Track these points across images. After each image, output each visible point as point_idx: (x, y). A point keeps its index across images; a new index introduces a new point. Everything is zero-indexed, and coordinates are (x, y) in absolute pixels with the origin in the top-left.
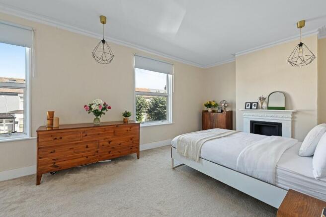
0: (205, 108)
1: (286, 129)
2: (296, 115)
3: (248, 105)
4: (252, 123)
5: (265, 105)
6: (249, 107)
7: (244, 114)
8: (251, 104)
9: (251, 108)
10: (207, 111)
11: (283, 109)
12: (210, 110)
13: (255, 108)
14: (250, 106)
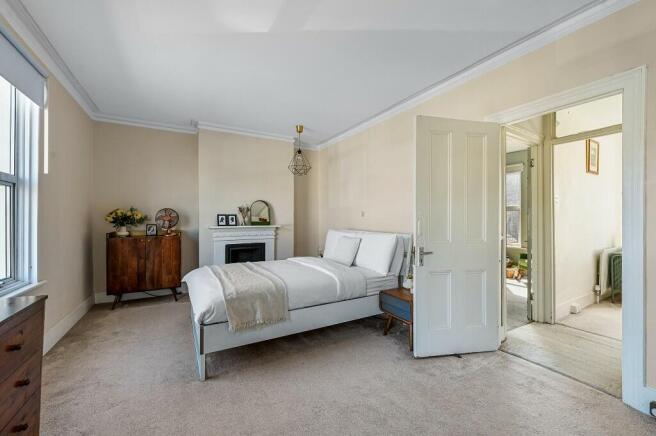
0: (111, 228)
1: (269, 251)
2: (279, 232)
3: (222, 219)
4: (229, 248)
5: (246, 219)
6: (224, 223)
7: (215, 234)
8: (227, 216)
9: (227, 224)
10: (112, 235)
11: (268, 223)
12: (123, 232)
13: (234, 223)
14: (226, 220)
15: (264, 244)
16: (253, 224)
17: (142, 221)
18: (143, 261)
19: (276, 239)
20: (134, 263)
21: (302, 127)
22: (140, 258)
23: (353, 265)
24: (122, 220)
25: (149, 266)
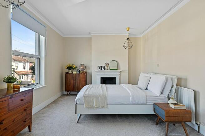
0: (67, 70)
1: (117, 81)
2: (121, 73)
3: (100, 68)
4: (102, 78)
5: (108, 68)
7: (97, 73)
8: (101, 67)
9: (101, 70)
10: (68, 73)
11: (117, 70)
12: (70, 72)
13: (104, 69)
14: (101, 68)
15: (115, 78)
16: (111, 70)
17: (75, 68)
18: (74, 81)
19: (120, 76)
20: (72, 82)
21: (129, 28)
22: (74, 80)
23: (146, 89)
24: (70, 68)
25: (76, 83)
